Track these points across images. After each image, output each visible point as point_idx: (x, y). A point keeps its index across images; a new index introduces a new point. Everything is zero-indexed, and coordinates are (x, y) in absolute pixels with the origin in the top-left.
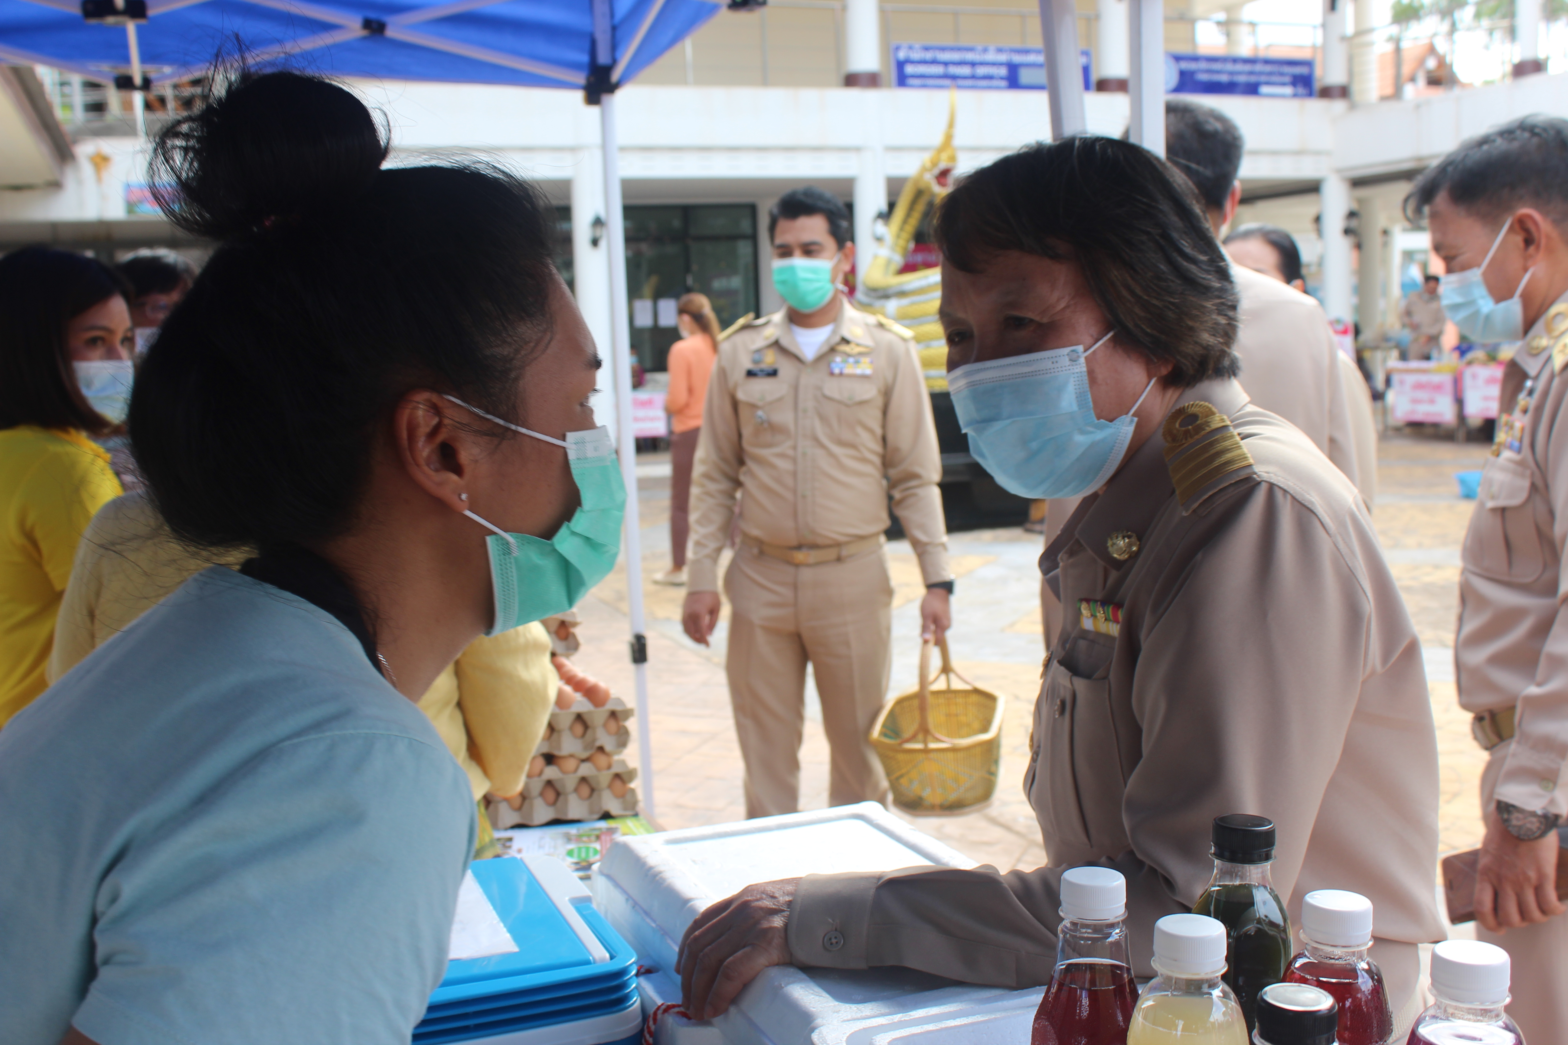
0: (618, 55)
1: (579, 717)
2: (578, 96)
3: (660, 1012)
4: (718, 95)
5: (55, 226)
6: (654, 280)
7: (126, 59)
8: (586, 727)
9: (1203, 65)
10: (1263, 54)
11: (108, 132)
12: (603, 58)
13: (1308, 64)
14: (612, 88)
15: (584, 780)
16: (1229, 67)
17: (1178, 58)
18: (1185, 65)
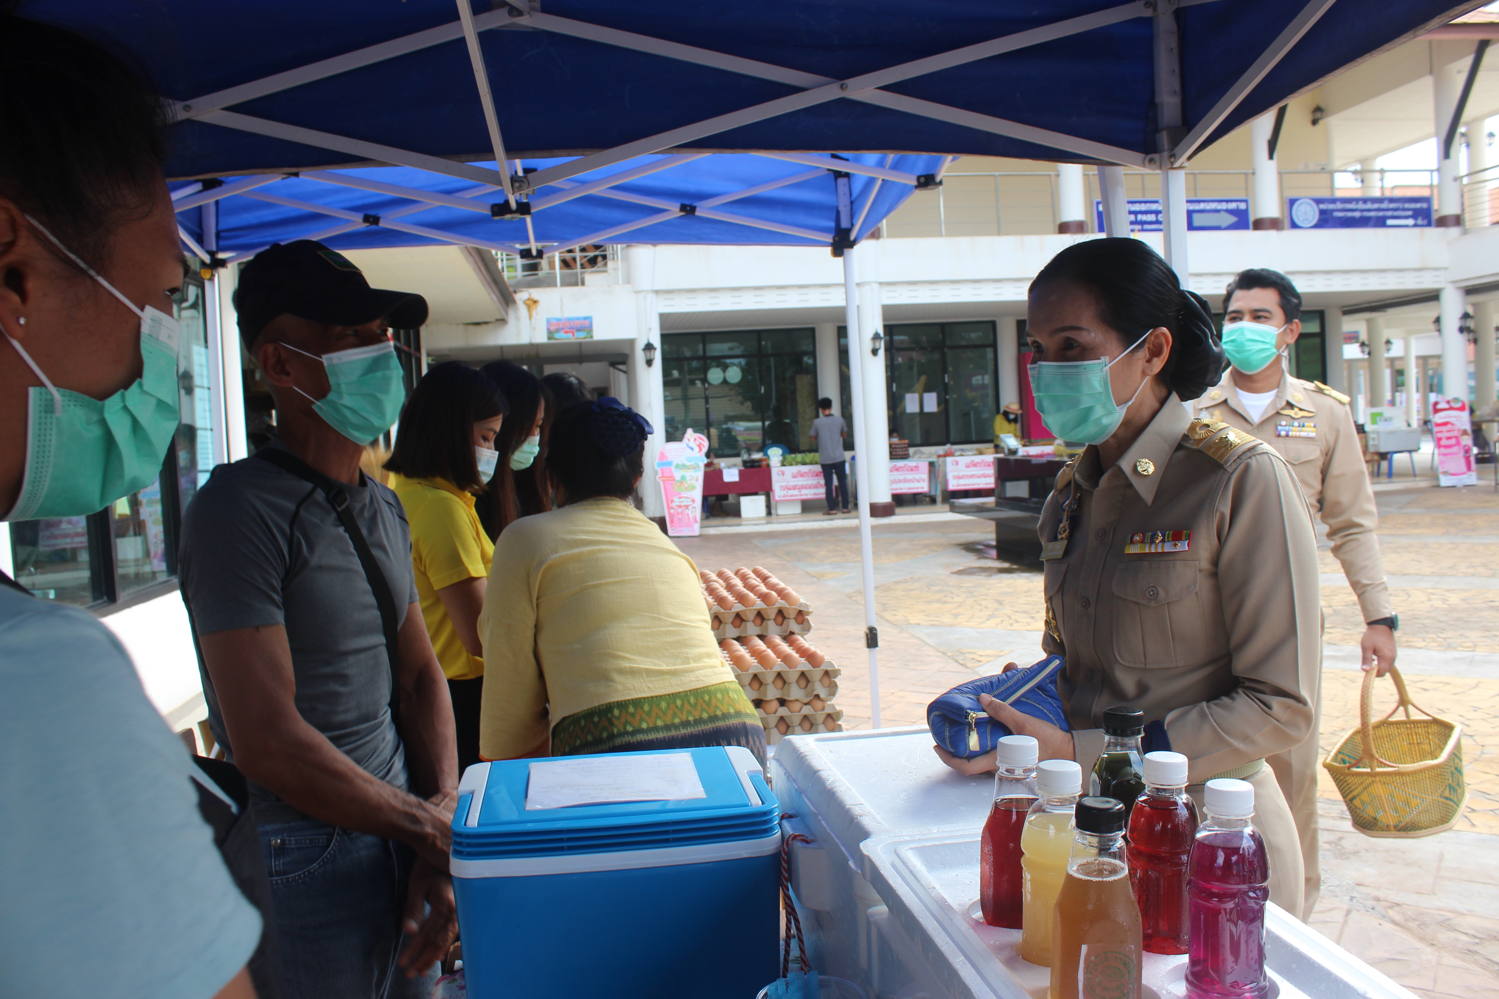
0: (854, 222)
1: (803, 674)
2: (829, 250)
3: (790, 839)
4: (964, 242)
5: (502, 348)
6: (923, 378)
7: (527, 240)
8: (808, 681)
9: (1339, 206)
10: (1388, 194)
11: (538, 284)
12: (845, 224)
13: (1427, 200)
14: (851, 244)
15: (806, 717)
16: (1361, 206)
17: (1318, 201)
18: (1322, 206)
